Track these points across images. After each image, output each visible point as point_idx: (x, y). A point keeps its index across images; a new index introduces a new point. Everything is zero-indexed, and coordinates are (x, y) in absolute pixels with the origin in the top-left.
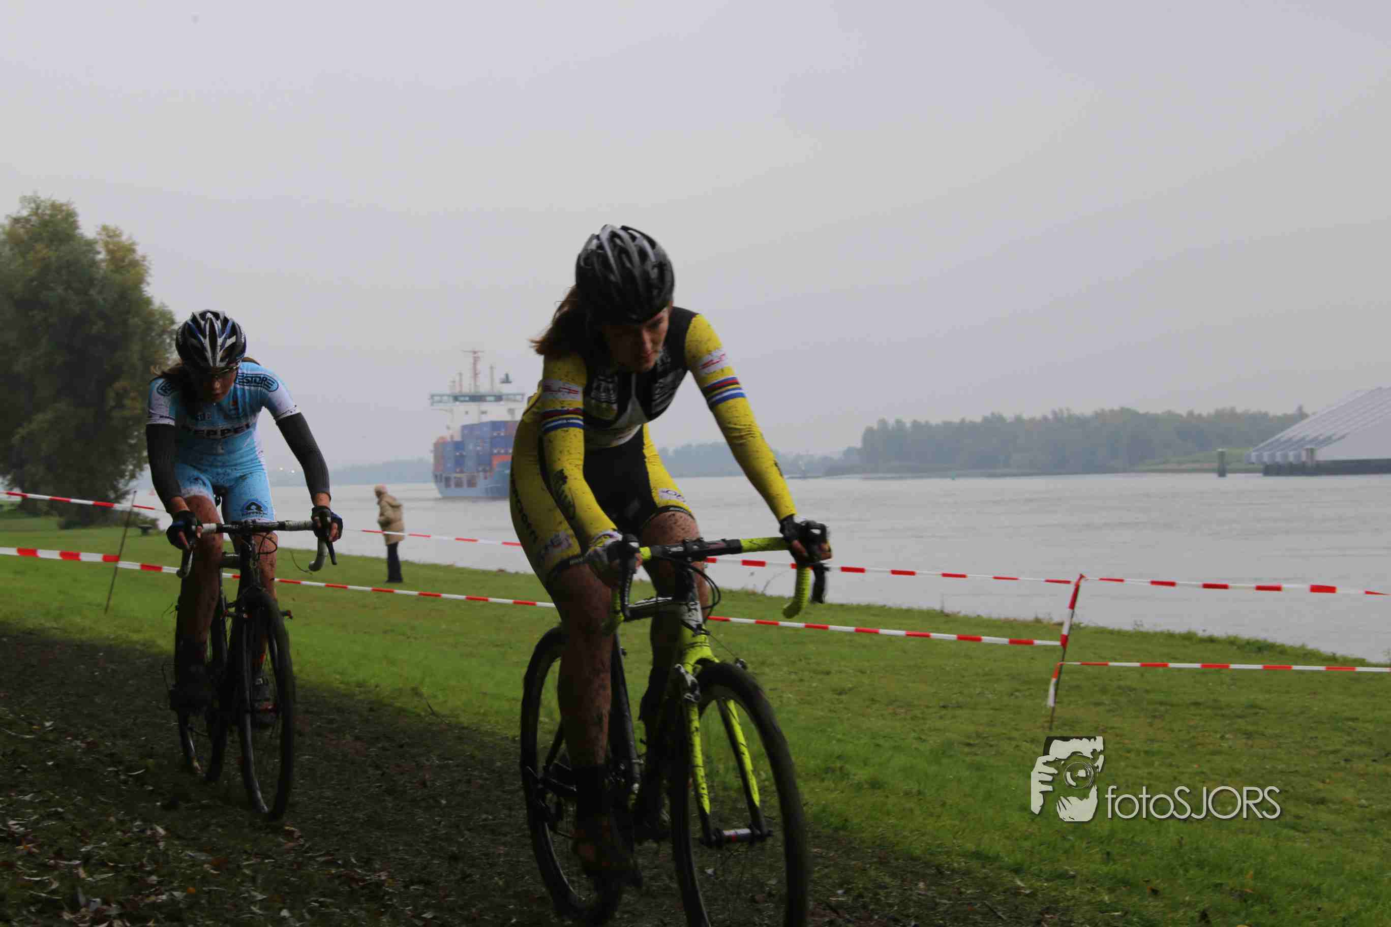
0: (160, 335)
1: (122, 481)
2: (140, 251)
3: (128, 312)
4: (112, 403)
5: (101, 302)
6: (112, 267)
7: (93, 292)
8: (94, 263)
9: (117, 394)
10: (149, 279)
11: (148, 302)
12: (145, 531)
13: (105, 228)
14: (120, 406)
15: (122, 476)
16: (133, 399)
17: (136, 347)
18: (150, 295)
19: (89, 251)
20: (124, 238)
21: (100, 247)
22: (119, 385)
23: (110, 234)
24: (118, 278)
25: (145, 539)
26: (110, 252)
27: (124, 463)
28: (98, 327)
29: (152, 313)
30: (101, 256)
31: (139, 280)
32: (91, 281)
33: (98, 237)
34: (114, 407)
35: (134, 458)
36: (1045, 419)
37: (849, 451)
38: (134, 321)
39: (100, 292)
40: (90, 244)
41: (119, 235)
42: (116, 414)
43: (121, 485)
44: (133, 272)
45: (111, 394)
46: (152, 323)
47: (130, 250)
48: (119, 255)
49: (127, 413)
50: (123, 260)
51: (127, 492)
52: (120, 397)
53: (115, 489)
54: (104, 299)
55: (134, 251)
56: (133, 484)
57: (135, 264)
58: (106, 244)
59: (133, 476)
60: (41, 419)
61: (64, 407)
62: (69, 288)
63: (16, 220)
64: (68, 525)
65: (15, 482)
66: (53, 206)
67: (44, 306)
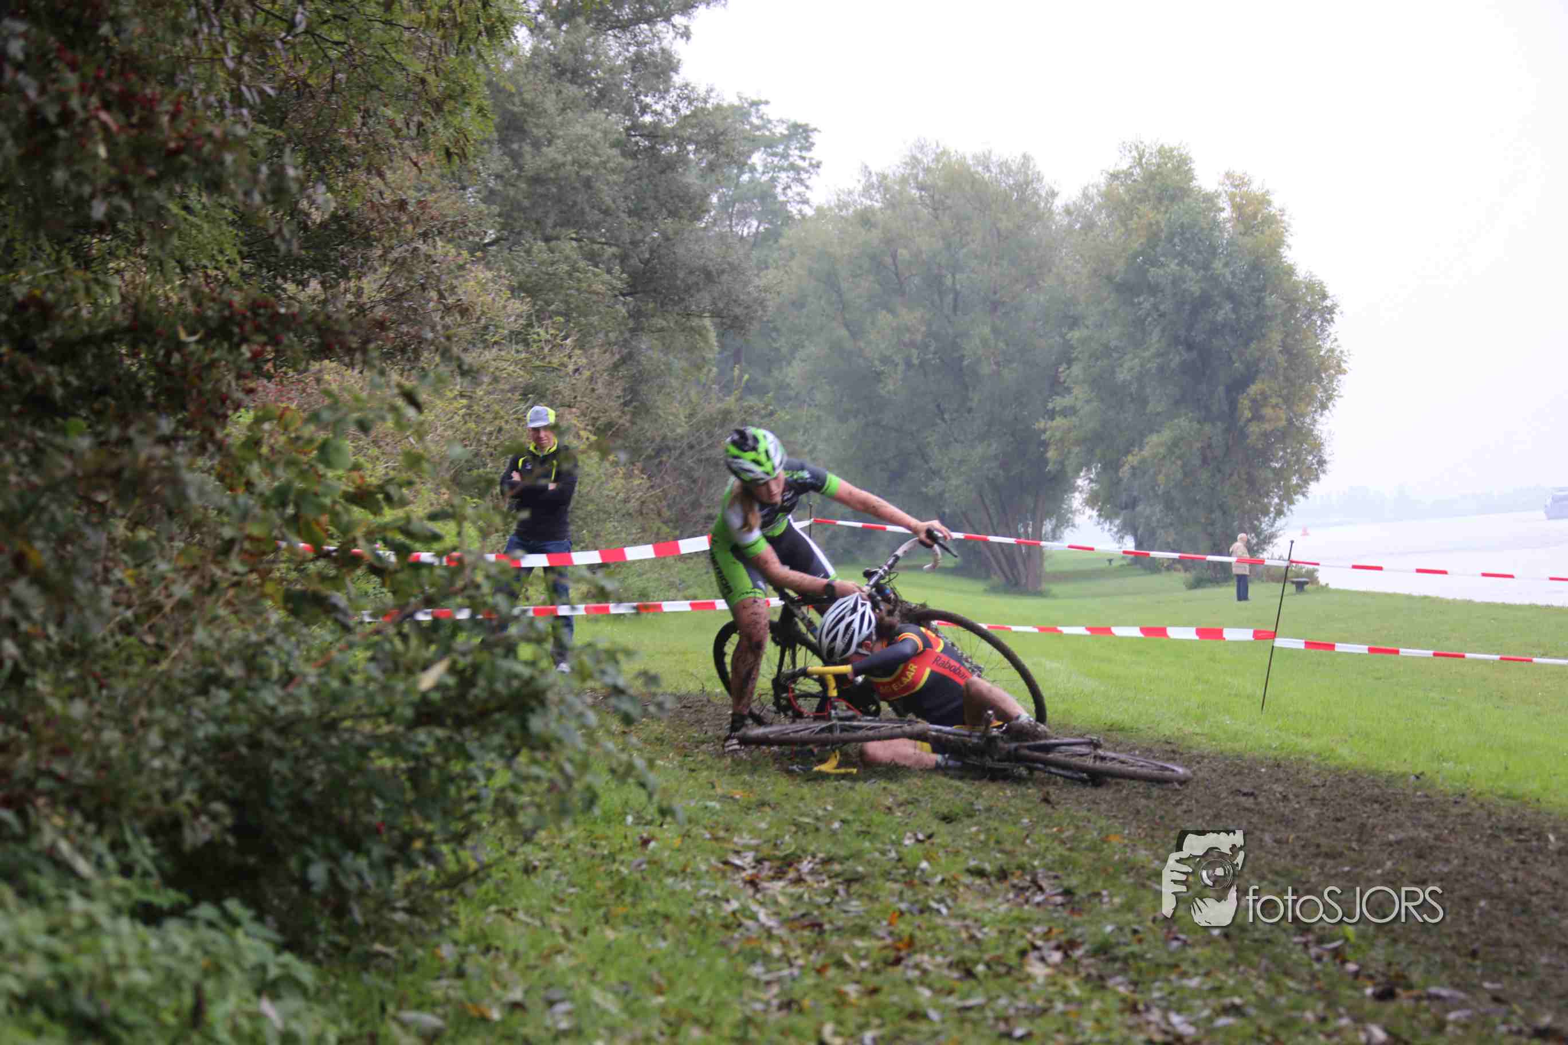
0: (1308, 316)
1: (1265, 522)
2: (1277, 202)
3: (1263, 289)
4: (1248, 414)
5: (1229, 278)
6: (1241, 228)
7: (1218, 265)
8: (1215, 225)
9: (1254, 401)
10: (1289, 240)
11: (1290, 271)
12: (1300, 586)
13: (1228, 175)
14: (1257, 417)
15: (1266, 513)
16: (1276, 406)
18: (1290, 262)
19: (1210, 209)
20: (1256, 188)
21: (1223, 202)
22: (1254, 389)
23: (1237, 182)
24: (1247, 241)
25: (1301, 598)
26: (1238, 208)
27: (1267, 495)
28: (1225, 312)
29: (1296, 287)
30: (1224, 215)
31: (1277, 243)
32: (1213, 250)
33: (1220, 189)
34: (1249, 420)
35: (1278, 487)
38: (1273, 299)
39: (1226, 265)
40: (1210, 199)
41: (1248, 184)
42: (1254, 428)
43: (1265, 524)
44: (1268, 232)
45: (1244, 403)
46: (1298, 300)
47: (1264, 201)
48: (1249, 210)
49: (1267, 427)
50: (1255, 217)
51: (1273, 536)
52: (1257, 405)
54: (1233, 274)
55: (1269, 203)
56: (1280, 523)
57: (1270, 220)
58: (1232, 197)
59: (1280, 513)
60: (1155, 442)
61: (1184, 423)
62: (1184, 260)
63: (1114, 176)
64: (1197, 584)
65: (1129, 527)
66: (1161, 152)
67: (1154, 289)
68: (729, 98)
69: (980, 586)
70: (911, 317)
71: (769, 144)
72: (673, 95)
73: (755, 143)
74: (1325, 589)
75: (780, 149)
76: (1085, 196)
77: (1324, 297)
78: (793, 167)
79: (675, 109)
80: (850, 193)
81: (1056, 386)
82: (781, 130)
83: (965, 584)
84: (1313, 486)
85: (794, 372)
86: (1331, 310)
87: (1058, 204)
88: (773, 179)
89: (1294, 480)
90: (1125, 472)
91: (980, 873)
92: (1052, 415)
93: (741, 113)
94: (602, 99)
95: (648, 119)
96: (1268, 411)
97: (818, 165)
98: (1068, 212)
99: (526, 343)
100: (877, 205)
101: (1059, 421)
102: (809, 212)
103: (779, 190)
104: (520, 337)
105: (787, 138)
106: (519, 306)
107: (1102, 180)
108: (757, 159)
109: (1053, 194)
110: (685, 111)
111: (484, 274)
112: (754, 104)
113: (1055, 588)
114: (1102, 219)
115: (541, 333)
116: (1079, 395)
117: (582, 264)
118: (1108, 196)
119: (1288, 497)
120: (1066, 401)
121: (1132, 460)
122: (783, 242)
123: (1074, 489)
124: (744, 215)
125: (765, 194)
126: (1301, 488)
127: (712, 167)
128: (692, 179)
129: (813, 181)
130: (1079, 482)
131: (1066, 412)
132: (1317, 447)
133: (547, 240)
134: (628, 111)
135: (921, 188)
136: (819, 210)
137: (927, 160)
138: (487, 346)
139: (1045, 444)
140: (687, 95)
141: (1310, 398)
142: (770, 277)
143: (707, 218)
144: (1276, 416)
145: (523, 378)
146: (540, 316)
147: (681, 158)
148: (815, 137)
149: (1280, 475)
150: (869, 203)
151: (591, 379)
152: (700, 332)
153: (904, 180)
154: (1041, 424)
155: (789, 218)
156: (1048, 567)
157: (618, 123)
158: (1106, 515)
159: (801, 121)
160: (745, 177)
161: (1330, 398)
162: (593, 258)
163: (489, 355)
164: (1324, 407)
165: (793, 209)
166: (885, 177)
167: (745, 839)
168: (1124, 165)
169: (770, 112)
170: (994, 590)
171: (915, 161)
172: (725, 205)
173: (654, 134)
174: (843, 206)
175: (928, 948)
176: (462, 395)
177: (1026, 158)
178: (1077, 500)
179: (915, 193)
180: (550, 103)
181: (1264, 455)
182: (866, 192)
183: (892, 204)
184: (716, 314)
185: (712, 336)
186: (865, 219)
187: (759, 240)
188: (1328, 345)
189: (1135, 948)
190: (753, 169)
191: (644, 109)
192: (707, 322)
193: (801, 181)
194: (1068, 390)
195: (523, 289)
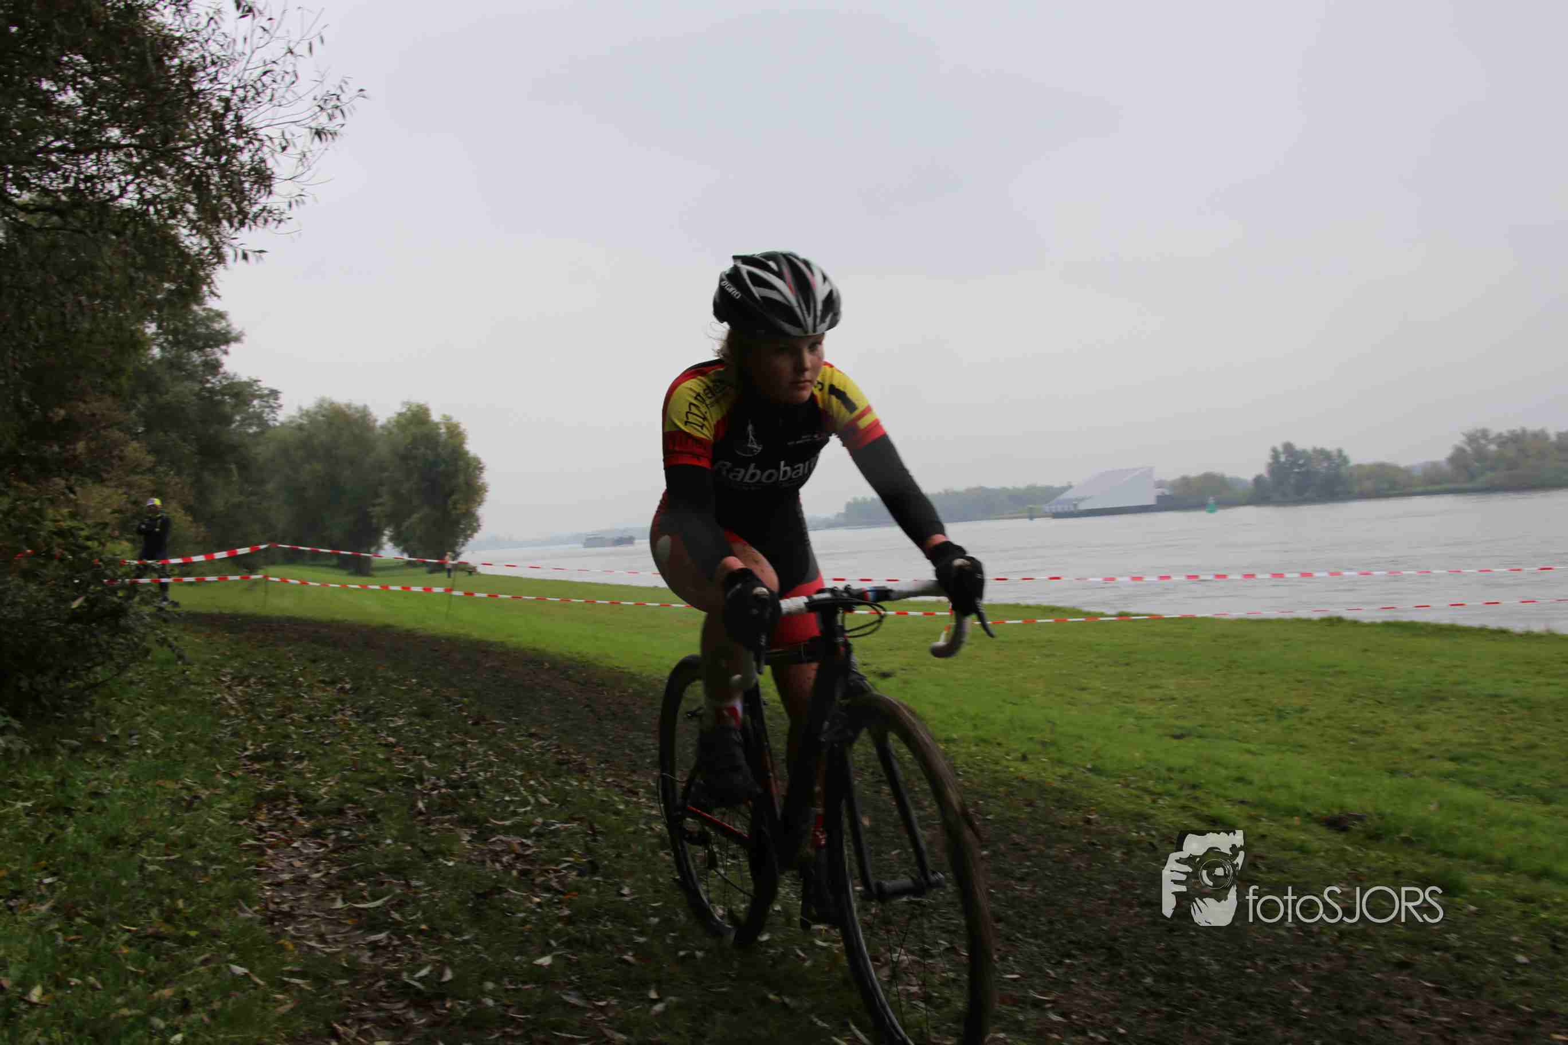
0: (474, 470)
2: (463, 427)
3: (456, 459)
4: (451, 507)
5: (444, 455)
6: (448, 436)
7: (440, 450)
8: (439, 435)
9: (453, 502)
10: (467, 441)
11: (467, 453)
13: (444, 416)
14: (455, 508)
17: (461, 479)
18: (468, 450)
19: (437, 429)
20: (455, 420)
21: (442, 426)
22: (454, 497)
23: (447, 419)
24: (452, 442)
26: (448, 428)
27: (457, 537)
28: (442, 467)
29: (470, 459)
30: (443, 431)
31: (463, 442)
32: (437, 442)
33: (441, 421)
34: (451, 509)
35: (462, 535)
36: (940, 494)
37: (838, 515)
38: (461, 463)
39: (443, 449)
40: (437, 424)
41: (452, 420)
42: (454, 512)
43: (457, 549)
44: (459, 438)
45: (450, 502)
46: (470, 464)
47: (457, 426)
48: (452, 429)
49: (458, 512)
50: (454, 432)
52: (455, 503)
53: (454, 552)
54: (445, 453)
55: (459, 427)
56: (463, 548)
57: (460, 434)
58: (445, 425)
59: (463, 545)
60: (415, 517)
61: (426, 510)
62: (427, 448)
63: (400, 415)
64: (431, 572)
65: (405, 550)
66: (419, 406)
67: (415, 458)
68: (244, 378)
69: (345, 572)
70: (318, 467)
71: (261, 397)
72: (219, 377)
73: (255, 396)
74: (479, 574)
75: (265, 399)
76: (389, 422)
77: (480, 463)
78: (271, 407)
79: (220, 382)
80: (294, 417)
81: (377, 495)
82: (266, 392)
83: (336, 571)
84: (476, 535)
85: (270, 487)
86: (482, 468)
87: (379, 423)
88: (263, 412)
89: (469, 532)
90: (403, 529)
91: (323, 682)
92: (374, 505)
93: (249, 384)
94: (191, 376)
95: (208, 385)
96: (458, 506)
97: (281, 406)
98: (382, 427)
99: (154, 473)
100: (305, 422)
101: (378, 509)
102: (278, 424)
103: (265, 415)
104: (151, 470)
105: (268, 395)
106: (151, 458)
107: (395, 415)
108: (256, 402)
109: (376, 420)
110: (225, 383)
111: (135, 444)
112: (256, 381)
113: (375, 573)
114: (395, 430)
115: (161, 469)
116: (385, 498)
117: (180, 442)
118: (398, 422)
119: (467, 537)
120: (380, 500)
121: (406, 524)
122: (267, 435)
123: (383, 534)
124: (250, 425)
125: (259, 418)
126: (471, 536)
127: (236, 406)
128: (228, 409)
129: (279, 412)
130: (386, 532)
131: (380, 504)
132: (477, 520)
133: (166, 432)
134: (201, 382)
135: (323, 416)
136: (282, 424)
137: (326, 405)
138: (138, 473)
139: (372, 517)
140: (226, 376)
141: (475, 501)
142: (259, 449)
143: (234, 426)
144: (462, 508)
145: (152, 487)
146: (159, 463)
147: (222, 402)
148: (280, 395)
149: (464, 530)
150: (300, 421)
151: (183, 488)
152: (231, 470)
153: (316, 413)
154: (370, 509)
155: (269, 426)
156: (373, 565)
157: (197, 387)
158: (397, 545)
159: (275, 387)
160: (251, 410)
161: (482, 501)
162: (185, 441)
163: (137, 477)
164: (480, 505)
165: (271, 423)
166: (308, 411)
167: (228, 670)
168: (404, 410)
169: (262, 385)
170: (351, 574)
171: (320, 406)
172: (243, 420)
173: (211, 391)
174: (291, 422)
175: (297, 711)
176: (125, 493)
177: (365, 407)
178: (385, 539)
179: (321, 418)
180: (167, 378)
181: (457, 522)
182: (301, 417)
183: (311, 422)
184: (236, 463)
185: (235, 471)
186: (300, 427)
187: (255, 434)
188: (481, 481)
189: (381, 709)
190: (254, 407)
191: (208, 381)
192: (233, 466)
193: (273, 412)
194: (381, 497)
195: (153, 451)
